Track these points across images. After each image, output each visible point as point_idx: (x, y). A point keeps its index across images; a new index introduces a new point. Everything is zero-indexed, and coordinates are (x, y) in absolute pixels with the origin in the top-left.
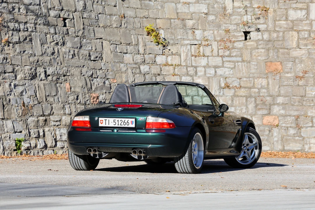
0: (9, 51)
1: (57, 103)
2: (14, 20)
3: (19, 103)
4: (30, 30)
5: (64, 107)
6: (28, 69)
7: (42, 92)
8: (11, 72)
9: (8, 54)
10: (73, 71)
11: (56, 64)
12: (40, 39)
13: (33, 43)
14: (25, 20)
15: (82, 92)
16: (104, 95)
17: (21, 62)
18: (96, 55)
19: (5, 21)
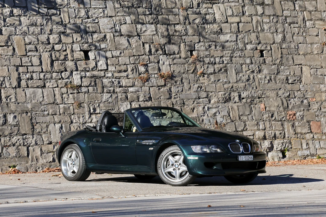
0: (204, 81)
1: (251, 120)
2: (210, 56)
3: (212, 122)
4: (225, 62)
5: (258, 124)
6: (221, 94)
7: (235, 112)
8: (205, 98)
9: (202, 83)
10: (268, 93)
11: (251, 89)
12: (236, 69)
13: (228, 72)
14: (221, 55)
15: (278, 110)
16: (302, 112)
17: (215, 89)
18: (294, 79)
19: (201, 57)
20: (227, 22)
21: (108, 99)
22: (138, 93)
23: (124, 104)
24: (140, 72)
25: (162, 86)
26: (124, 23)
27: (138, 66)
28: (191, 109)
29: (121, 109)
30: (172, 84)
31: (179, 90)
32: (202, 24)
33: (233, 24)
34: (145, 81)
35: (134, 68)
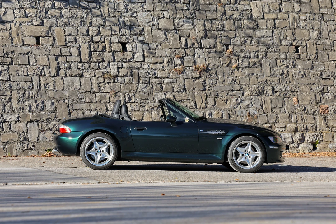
0: (238, 74)
1: (283, 113)
2: (245, 50)
3: (244, 113)
4: (260, 57)
5: (290, 117)
6: (255, 88)
7: (268, 105)
8: (239, 90)
9: (237, 76)
10: (302, 88)
11: (284, 83)
12: (270, 63)
13: (263, 67)
14: (256, 49)
15: (310, 104)
16: (335, 106)
17: (249, 82)
18: (328, 74)
19: (236, 52)
20: (264, 18)
21: (143, 89)
22: (172, 84)
23: (158, 94)
24: (176, 64)
25: (196, 78)
26: (162, 17)
27: (173, 58)
28: (225, 101)
29: (155, 99)
30: (206, 77)
31: (213, 83)
32: (238, 20)
33: (269, 20)
34: (180, 73)
35: (170, 60)
